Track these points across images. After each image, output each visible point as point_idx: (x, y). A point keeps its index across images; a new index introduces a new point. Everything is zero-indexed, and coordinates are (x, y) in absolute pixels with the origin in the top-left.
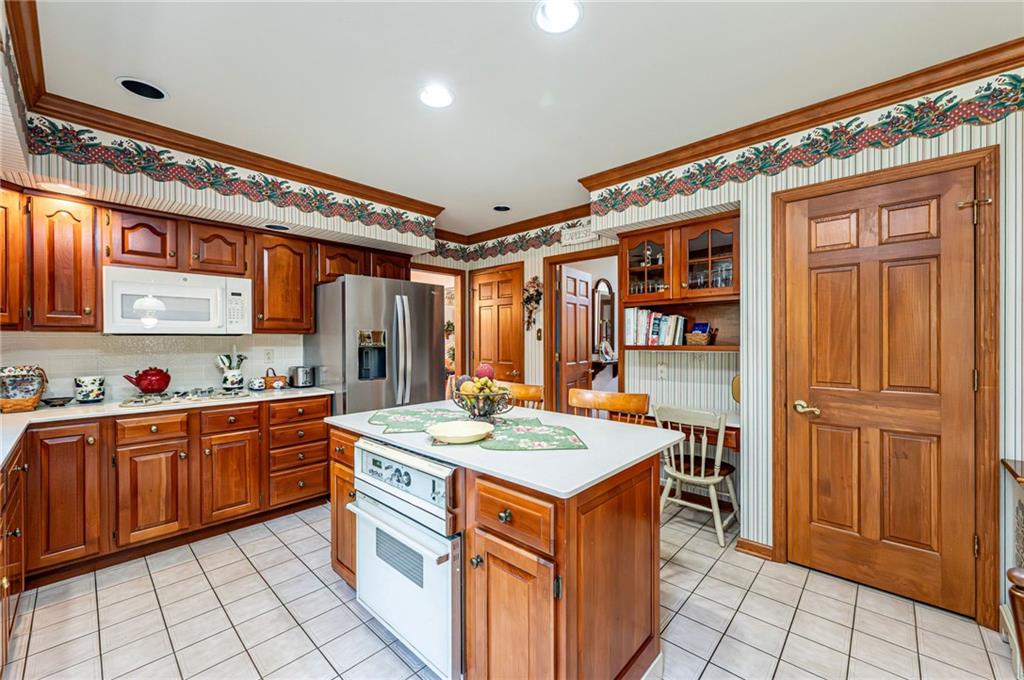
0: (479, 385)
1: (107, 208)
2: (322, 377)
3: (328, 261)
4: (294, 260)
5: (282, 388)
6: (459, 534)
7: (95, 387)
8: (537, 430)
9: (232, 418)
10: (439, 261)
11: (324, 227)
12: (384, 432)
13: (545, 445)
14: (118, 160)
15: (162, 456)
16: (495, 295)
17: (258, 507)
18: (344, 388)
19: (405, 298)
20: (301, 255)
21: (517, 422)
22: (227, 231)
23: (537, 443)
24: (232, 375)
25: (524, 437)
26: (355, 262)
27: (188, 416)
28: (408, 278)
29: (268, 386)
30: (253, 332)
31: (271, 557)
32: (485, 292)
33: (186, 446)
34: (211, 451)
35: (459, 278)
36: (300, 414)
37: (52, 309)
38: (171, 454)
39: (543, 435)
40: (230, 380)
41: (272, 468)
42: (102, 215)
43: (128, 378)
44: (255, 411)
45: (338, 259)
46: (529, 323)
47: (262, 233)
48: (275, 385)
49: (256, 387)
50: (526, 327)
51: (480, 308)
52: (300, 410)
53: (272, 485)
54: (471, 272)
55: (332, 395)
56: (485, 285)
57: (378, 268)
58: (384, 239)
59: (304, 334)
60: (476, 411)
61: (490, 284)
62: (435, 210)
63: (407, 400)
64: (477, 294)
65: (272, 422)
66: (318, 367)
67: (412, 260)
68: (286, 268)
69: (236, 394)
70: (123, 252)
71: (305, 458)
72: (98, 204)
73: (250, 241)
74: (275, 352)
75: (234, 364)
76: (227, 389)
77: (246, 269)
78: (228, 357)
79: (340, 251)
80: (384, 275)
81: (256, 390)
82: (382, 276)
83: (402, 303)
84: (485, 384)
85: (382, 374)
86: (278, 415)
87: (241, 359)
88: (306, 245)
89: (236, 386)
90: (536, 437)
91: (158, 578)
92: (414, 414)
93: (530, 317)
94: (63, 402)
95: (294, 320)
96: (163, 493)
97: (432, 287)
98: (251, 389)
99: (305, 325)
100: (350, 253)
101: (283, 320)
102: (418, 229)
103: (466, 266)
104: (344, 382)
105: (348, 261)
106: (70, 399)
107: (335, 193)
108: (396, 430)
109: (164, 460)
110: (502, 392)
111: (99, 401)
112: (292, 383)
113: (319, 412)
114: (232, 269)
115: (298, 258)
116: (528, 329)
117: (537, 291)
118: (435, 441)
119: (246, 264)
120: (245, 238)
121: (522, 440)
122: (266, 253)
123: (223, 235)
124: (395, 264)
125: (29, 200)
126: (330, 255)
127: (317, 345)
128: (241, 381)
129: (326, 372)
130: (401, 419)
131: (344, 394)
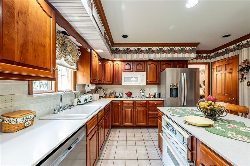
0: (207, 104)
1: (123, 62)
2: (162, 96)
3: (163, 66)
4: (155, 67)
5: (152, 98)
6: (193, 162)
7: (121, 95)
8: (242, 128)
9: (141, 104)
10: (199, 61)
11: (161, 57)
12: (170, 115)
13: (245, 139)
14: (123, 52)
15: (129, 109)
16: (223, 69)
17: (146, 125)
18: (166, 99)
19: (185, 73)
20: (156, 65)
21: (229, 122)
22: (141, 62)
23: (240, 136)
24: (143, 94)
25: (232, 130)
26: (170, 65)
27: (134, 102)
28: (187, 67)
29: (149, 97)
30: (146, 84)
31: (147, 138)
32: (218, 69)
33: (133, 108)
34: (137, 110)
35: (207, 66)
36: (155, 105)
37: (116, 81)
38: (131, 109)
39: (245, 132)
40: (142, 95)
41: (149, 116)
42: (122, 63)
43: (125, 93)
44: (146, 102)
45: (166, 65)
46: (242, 79)
47: (148, 61)
48: (151, 97)
49: (147, 97)
50: (240, 81)
51: (216, 75)
52: (155, 104)
53: (149, 120)
54: (212, 63)
55: (163, 101)
56: (218, 66)
57: (177, 66)
58: (178, 57)
59: (158, 85)
60: (207, 114)
61: (221, 66)
62: (196, 44)
63: (185, 104)
64: (215, 70)
65: (149, 105)
66: (161, 93)
67: (188, 62)
68: (153, 69)
69: (142, 98)
70: (125, 69)
71: (156, 116)
72: (121, 61)
73: (146, 64)
74: (151, 89)
75: (143, 91)
76: (141, 97)
77: (145, 70)
78: (142, 90)
79: (167, 62)
80: (179, 67)
81: (147, 98)
82: (178, 68)
83: (184, 76)
84: (211, 104)
85: (177, 96)
86: (150, 104)
87: (144, 90)
88: (158, 63)
89: (143, 96)
90: (240, 132)
91: (128, 134)
92: (183, 110)
93: (242, 77)
94: (117, 97)
95: (155, 81)
96: (129, 117)
97: (196, 69)
98: (146, 97)
99: (157, 83)
100: (169, 63)
101: (152, 81)
102: (190, 52)
103: (210, 61)
104: (166, 97)
105: (168, 65)
106: (118, 97)
107: (164, 47)
108: (174, 115)
109: (130, 111)
110: (220, 108)
111: (122, 97)
112: (154, 97)
113: (160, 105)
114: (142, 71)
115: (156, 66)
116: (241, 82)
117: (247, 65)
118: (186, 122)
119: (145, 69)
120: (145, 63)
121: (230, 132)
122: (149, 66)
123: (140, 63)
124: (183, 64)
125: (113, 63)
126: (163, 64)
127: (160, 87)
128: (144, 95)
129: (162, 94)
130: (178, 111)
131: (166, 101)
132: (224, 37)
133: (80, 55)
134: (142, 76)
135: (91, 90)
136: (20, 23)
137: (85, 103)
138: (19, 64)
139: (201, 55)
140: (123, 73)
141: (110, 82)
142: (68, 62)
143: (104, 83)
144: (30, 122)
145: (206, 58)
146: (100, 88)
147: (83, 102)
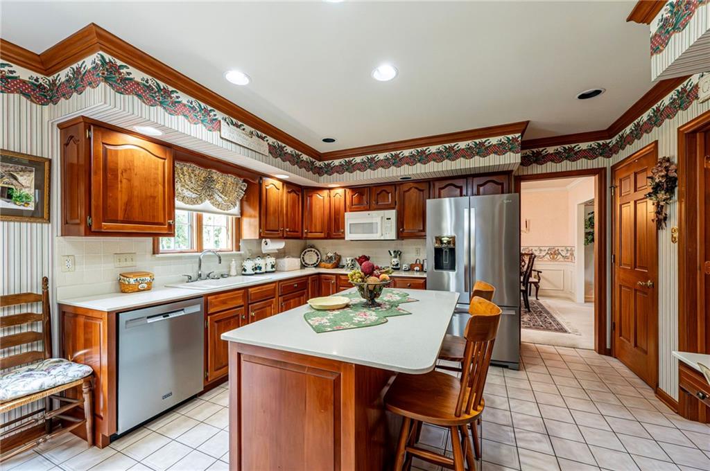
132: (583, 97)
133: (245, 189)
134: (387, 219)
135: (278, 250)
136: (124, 181)
137: (256, 273)
138: (122, 222)
139: (571, 149)
140: (347, 215)
141: (322, 235)
142: (218, 205)
143: (309, 236)
144: (146, 286)
145: (590, 154)
146: (311, 247)
147: (249, 271)
